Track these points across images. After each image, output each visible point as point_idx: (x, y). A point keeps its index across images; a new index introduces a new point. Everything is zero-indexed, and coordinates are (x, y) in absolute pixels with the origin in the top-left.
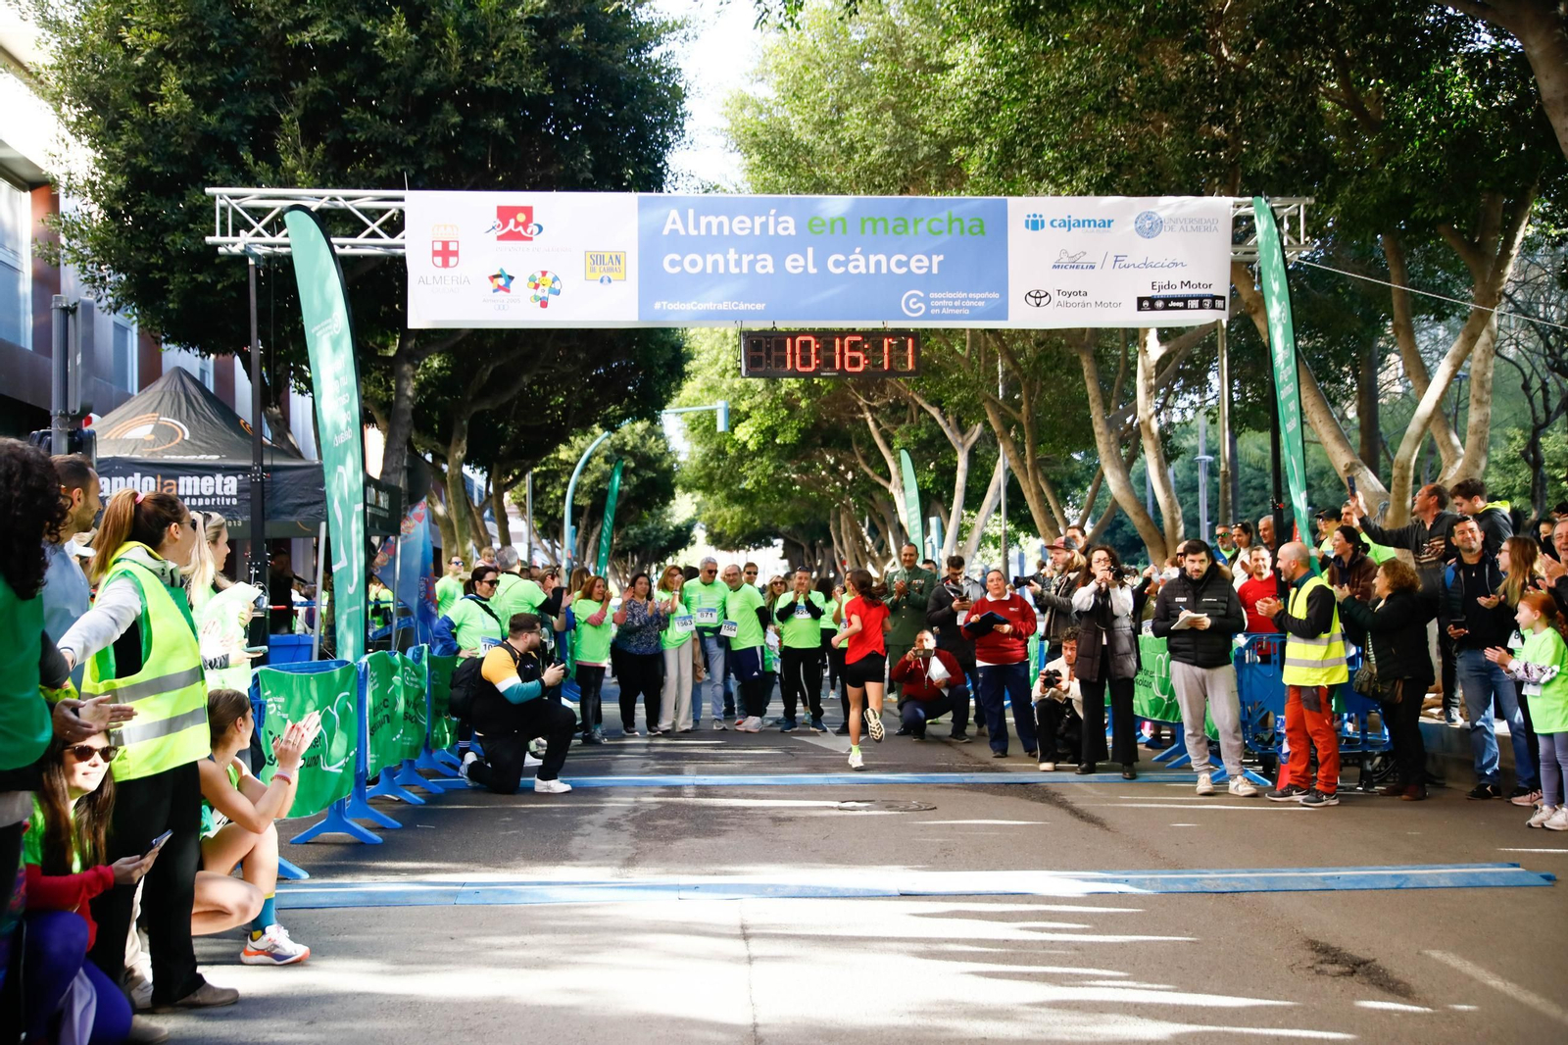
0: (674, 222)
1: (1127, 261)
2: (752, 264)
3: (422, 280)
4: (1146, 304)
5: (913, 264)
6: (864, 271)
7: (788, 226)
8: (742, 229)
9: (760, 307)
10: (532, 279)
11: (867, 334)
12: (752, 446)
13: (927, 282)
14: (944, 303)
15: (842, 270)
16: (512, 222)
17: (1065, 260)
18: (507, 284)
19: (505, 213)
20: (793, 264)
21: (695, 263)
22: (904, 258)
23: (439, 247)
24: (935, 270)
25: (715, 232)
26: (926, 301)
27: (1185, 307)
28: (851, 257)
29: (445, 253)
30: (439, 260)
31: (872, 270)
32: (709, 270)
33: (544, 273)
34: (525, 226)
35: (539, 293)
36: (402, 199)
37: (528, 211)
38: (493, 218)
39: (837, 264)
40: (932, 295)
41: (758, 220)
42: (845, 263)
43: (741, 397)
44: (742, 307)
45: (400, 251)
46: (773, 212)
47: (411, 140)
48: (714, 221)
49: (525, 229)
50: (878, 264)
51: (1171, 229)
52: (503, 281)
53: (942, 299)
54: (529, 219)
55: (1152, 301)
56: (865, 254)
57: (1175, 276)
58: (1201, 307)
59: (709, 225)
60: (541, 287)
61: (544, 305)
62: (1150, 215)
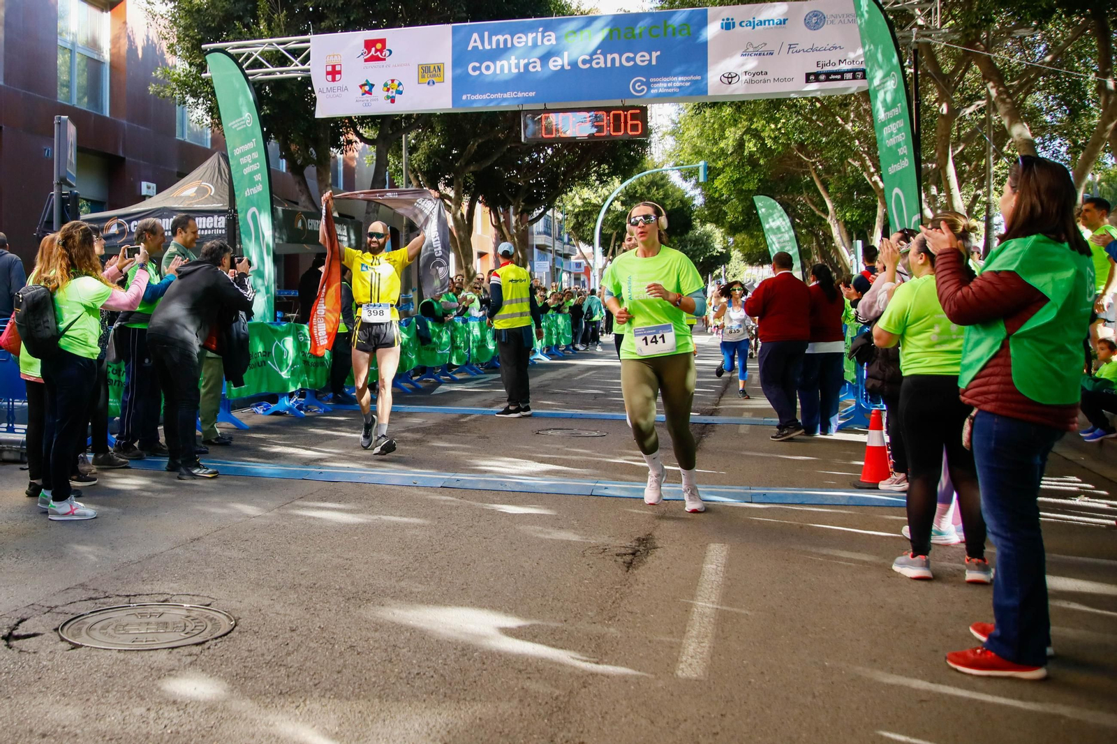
0: (475, 41)
1: (798, 48)
2: (526, 66)
3: (320, 91)
4: (812, 77)
5: (638, 59)
6: (603, 65)
7: (551, 38)
8: (519, 43)
9: (532, 94)
10: (385, 85)
13: (648, 70)
14: (660, 85)
15: (588, 66)
16: (373, 49)
17: (751, 49)
18: (371, 89)
19: (369, 44)
20: (554, 64)
21: (488, 69)
22: (631, 55)
23: (330, 69)
24: (654, 62)
25: (502, 46)
27: (842, 79)
28: (594, 57)
29: (334, 73)
30: (330, 77)
31: (609, 65)
32: (498, 72)
33: (393, 81)
34: (381, 51)
35: (390, 94)
36: (308, 41)
37: (383, 41)
38: (362, 48)
39: (584, 62)
40: (651, 80)
41: (531, 36)
42: (590, 61)
44: (520, 95)
45: (308, 74)
46: (540, 30)
48: (501, 38)
49: (381, 54)
50: (613, 60)
51: (832, 22)
52: (367, 88)
53: (658, 82)
54: (384, 47)
55: (817, 75)
56: (604, 54)
57: (835, 56)
58: (854, 78)
59: (498, 41)
60: (391, 90)
61: (393, 101)
62: (816, 13)
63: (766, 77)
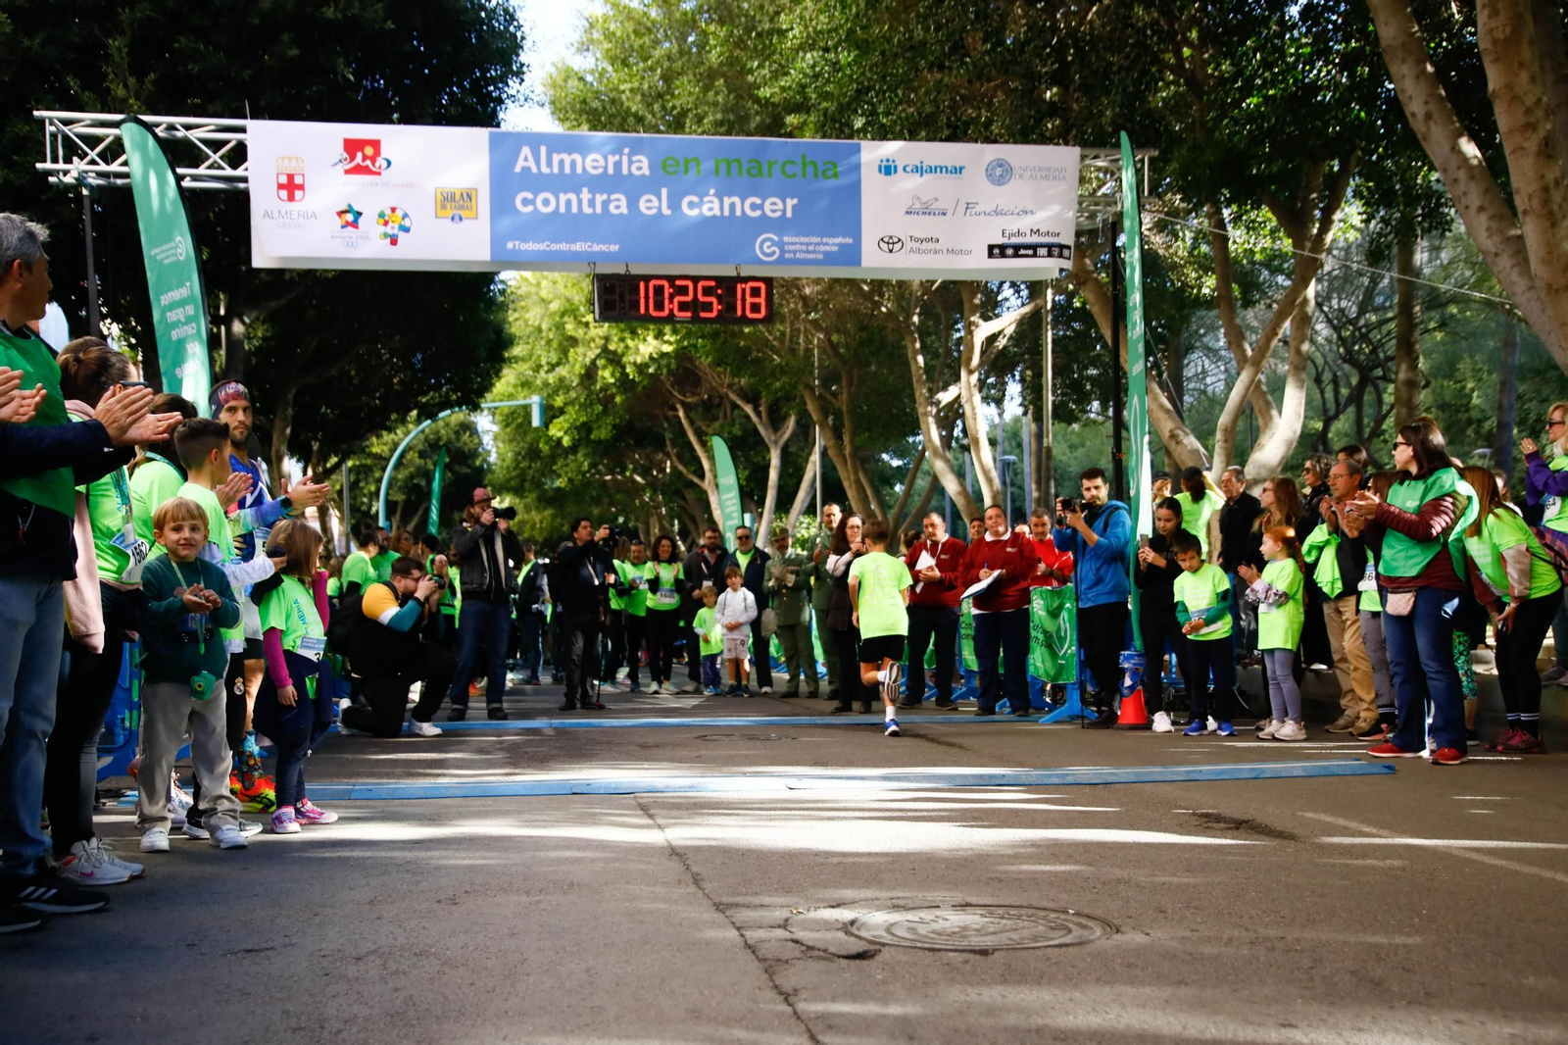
0: (526, 159)
1: (979, 208)
2: (605, 205)
3: (266, 214)
4: (996, 251)
5: (767, 207)
6: (718, 213)
7: (642, 166)
8: (595, 168)
9: (614, 248)
10: (381, 215)
11: (720, 280)
12: (566, 441)
13: (781, 225)
14: (798, 247)
15: (695, 212)
16: (359, 155)
17: (918, 205)
18: (356, 221)
19: (352, 146)
20: (648, 205)
21: (546, 203)
22: (758, 201)
23: (284, 180)
24: (789, 214)
25: (567, 170)
26: (781, 245)
27: (1035, 255)
28: (706, 199)
29: (291, 187)
30: (284, 194)
31: (727, 213)
32: (562, 210)
33: (393, 210)
34: (373, 160)
35: (389, 230)
36: (243, 130)
37: (376, 144)
38: (339, 151)
39: (691, 205)
40: (786, 239)
41: (612, 159)
42: (699, 205)
43: (556, 392)
44: (596, 248)
45: (242, 185)
46: (626, 151)
47: (247, 74)
48: (567, 159)
49: (373, 164)
50: (732, 206)
51: (1021, 176)
52: (351, 217)
53: (796, 243)
54: (377, 152)
55: (1003, 248)
56: (720, 196)
57: (1025, 224)
58: (1050, 255)
59: (561, 163)
60: (391, 224)
61: (394, 242)
62: (1000, 163)
63: (938, 246)
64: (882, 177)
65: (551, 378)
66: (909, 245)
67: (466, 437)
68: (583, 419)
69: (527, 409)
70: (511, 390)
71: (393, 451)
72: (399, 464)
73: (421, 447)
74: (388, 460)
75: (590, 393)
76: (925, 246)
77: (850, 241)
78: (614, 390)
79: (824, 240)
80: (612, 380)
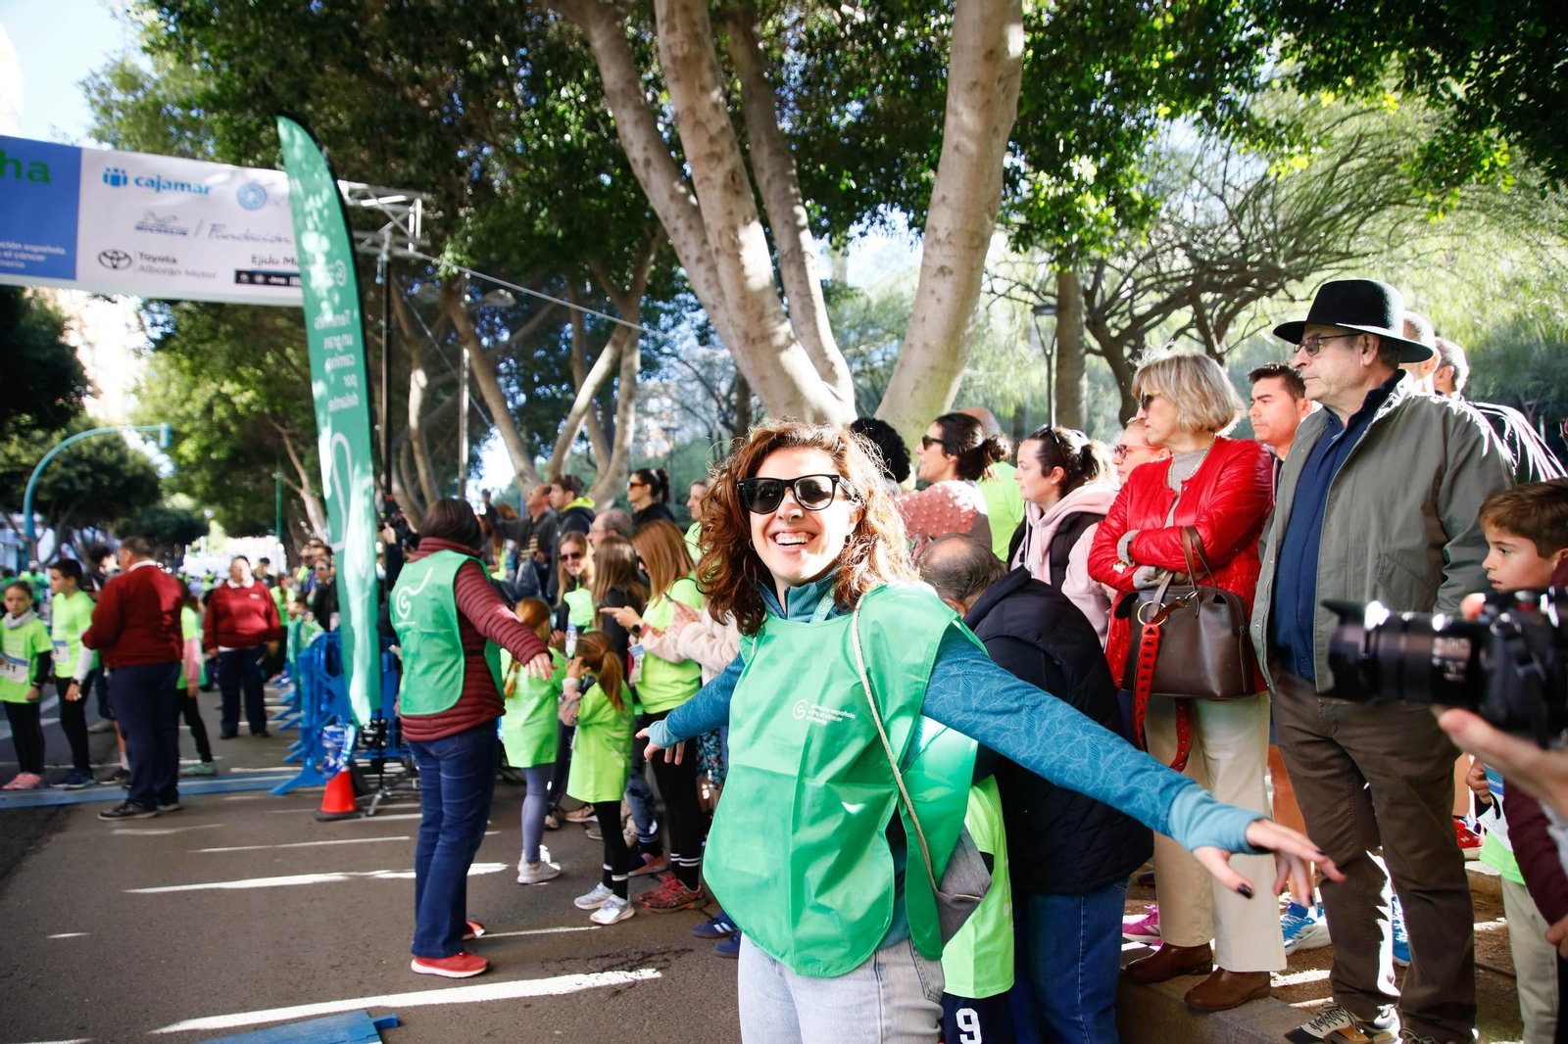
1: (226, 231)
4: (245, 277)
17: (151, 222)
51: (277, 203)
55: (252, 274)
57: (277, 251)
62: (254, 187)
63: (174, 267)
64: (109, 188)
65: (181, 412)
66: (139, 262)
67: (106, 451)
68: (205, 442)
69: (158, 432)
70: (147, 418)
71: (38, 461)
72: (44, 473)
73: (64, 459)
74: (34, 467)
75: (211, 422)
76: (159, 265)
77: (61, 251)
78: (229, 422)
79: (27, 247)
80: (224, 414)
